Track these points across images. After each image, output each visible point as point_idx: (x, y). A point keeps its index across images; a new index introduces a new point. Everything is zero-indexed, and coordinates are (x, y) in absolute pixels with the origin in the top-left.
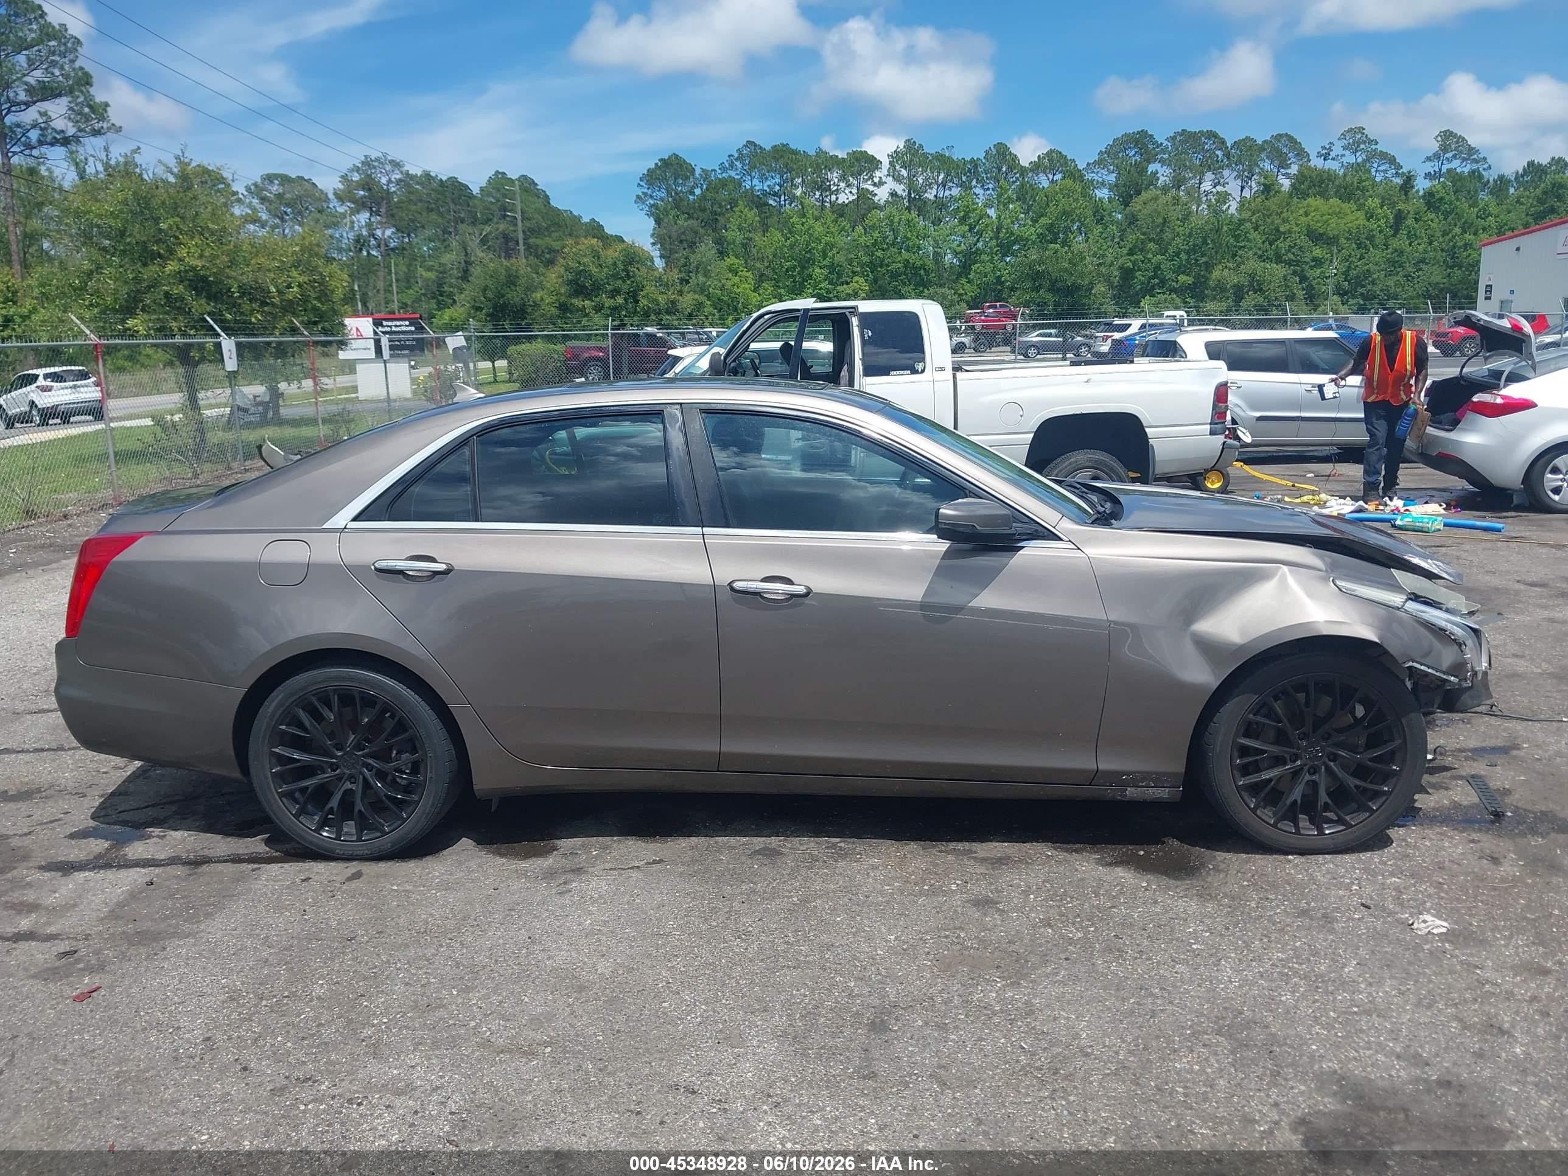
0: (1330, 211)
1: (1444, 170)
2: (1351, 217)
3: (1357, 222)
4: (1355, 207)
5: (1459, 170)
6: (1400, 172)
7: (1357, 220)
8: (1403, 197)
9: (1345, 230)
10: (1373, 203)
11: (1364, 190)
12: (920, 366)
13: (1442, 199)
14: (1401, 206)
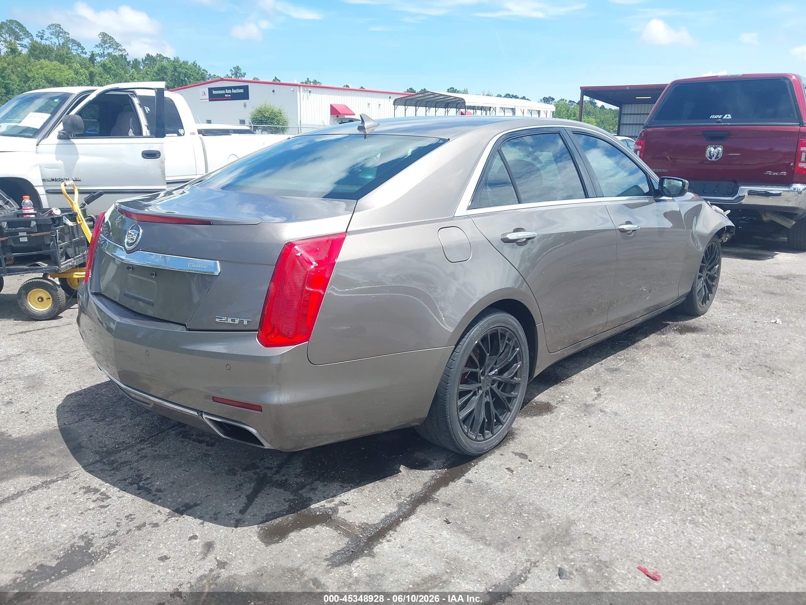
0: (55, 68)
1: (106, 53)
2: (66, 73)
3: (71, 76)
4: (67, 67)
5: (113, 54)
6: (84, 51)
7: (70, 74)
8: (92, 65)
9: (65, 79)
10: (76, 66)
11: (69, 58)
12: (181, 131)
13: (110, 68)
14: (91, 69)
